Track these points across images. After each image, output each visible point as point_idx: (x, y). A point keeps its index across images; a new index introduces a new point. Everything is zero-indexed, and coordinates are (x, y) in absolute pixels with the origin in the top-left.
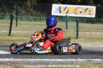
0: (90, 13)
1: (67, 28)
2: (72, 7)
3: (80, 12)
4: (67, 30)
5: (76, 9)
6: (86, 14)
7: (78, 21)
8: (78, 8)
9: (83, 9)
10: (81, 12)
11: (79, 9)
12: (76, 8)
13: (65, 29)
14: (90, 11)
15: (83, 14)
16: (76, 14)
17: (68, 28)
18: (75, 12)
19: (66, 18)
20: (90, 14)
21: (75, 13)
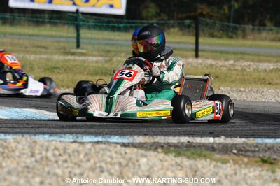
0: (111, 1)
1: (78, 46)
4: (79, 50)
13: (73, 48)
15: (94, 6)
16: (74, 4)
17: (82, 45)
19: (76, 19)
20: (111, 6)
21: (71, 2)
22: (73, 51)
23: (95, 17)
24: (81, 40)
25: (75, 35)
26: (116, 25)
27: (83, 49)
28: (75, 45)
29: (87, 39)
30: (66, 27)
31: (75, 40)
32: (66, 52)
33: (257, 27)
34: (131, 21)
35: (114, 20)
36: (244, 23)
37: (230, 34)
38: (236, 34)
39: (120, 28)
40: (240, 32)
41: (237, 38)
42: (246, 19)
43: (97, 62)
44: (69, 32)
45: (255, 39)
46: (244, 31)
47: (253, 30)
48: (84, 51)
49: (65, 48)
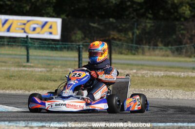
0: (50, 30)
1: (28, 61)
2: (17, 20)
3: (32, 29)
5: (25, 24)
6: (44, 34)
7: (81, 50)
8: (28, 21)
9: (37, 24)
10: (34, 29)
11: (31, 22)
12: (25, 22)
13: (25, 63)
14: (51, 27)
15: (39, 33)
16: (25, 32)
17: (30, 61)
18: (23, 29)
19: (26, 42)
20: (51, 33)
21: (23, 31)
22: (24, 64)
23: (39, 41)
24: (30, 57)
25: (26, 53)
26: (54, 46)
27: (31, 63)
28: (26, 60)
29: (34, 56)
30: (19, 48)
31: (26, 57)
32: (19, 65)
33: (152, 47)
34: (64, 43)
35: (53, 43)
36: (143, 44)
37: (133, 52)
38: (137, 52)
39: (57, 48)
40: (140, 51)
41: (138, 54)
42: (144, 42)
43: (41, 72)
44: (21, 51)
45: (150, 55)
46: (143, 50)
47: (149, 49)
48: (32, 65)
49: (19, 62)
